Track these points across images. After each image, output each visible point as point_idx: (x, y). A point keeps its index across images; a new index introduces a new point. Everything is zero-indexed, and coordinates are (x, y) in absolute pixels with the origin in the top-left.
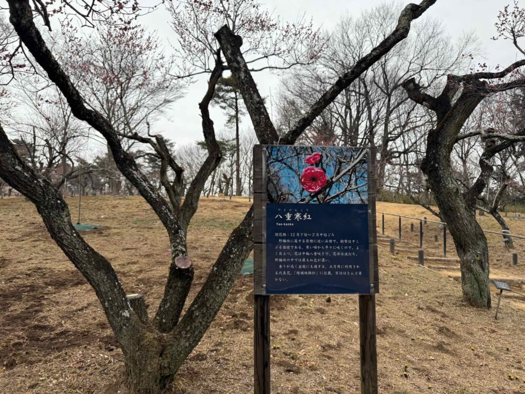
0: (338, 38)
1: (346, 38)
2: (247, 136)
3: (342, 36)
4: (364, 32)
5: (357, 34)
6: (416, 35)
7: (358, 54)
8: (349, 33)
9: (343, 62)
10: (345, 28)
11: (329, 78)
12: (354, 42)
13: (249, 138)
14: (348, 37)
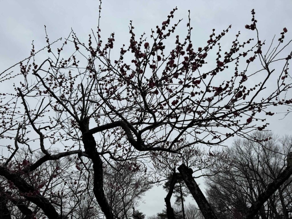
0: (235, 150)
1: (240, 150)
2: (189, 209)
3: (237, 149)
4: (249, 146)
5: (246, 147)
6: (282, 145)
7: (249, 158)
8: (240, 147)
9: (241, 163)
10: (238, 144)
11: (235, 172)
12: (245, 151)
13: (190, 211)
14: (241, 149)
